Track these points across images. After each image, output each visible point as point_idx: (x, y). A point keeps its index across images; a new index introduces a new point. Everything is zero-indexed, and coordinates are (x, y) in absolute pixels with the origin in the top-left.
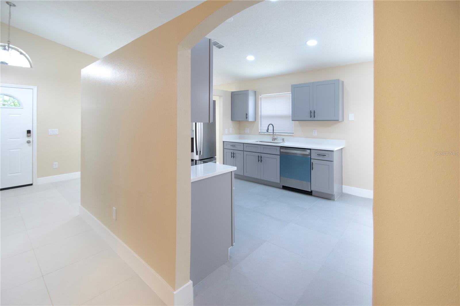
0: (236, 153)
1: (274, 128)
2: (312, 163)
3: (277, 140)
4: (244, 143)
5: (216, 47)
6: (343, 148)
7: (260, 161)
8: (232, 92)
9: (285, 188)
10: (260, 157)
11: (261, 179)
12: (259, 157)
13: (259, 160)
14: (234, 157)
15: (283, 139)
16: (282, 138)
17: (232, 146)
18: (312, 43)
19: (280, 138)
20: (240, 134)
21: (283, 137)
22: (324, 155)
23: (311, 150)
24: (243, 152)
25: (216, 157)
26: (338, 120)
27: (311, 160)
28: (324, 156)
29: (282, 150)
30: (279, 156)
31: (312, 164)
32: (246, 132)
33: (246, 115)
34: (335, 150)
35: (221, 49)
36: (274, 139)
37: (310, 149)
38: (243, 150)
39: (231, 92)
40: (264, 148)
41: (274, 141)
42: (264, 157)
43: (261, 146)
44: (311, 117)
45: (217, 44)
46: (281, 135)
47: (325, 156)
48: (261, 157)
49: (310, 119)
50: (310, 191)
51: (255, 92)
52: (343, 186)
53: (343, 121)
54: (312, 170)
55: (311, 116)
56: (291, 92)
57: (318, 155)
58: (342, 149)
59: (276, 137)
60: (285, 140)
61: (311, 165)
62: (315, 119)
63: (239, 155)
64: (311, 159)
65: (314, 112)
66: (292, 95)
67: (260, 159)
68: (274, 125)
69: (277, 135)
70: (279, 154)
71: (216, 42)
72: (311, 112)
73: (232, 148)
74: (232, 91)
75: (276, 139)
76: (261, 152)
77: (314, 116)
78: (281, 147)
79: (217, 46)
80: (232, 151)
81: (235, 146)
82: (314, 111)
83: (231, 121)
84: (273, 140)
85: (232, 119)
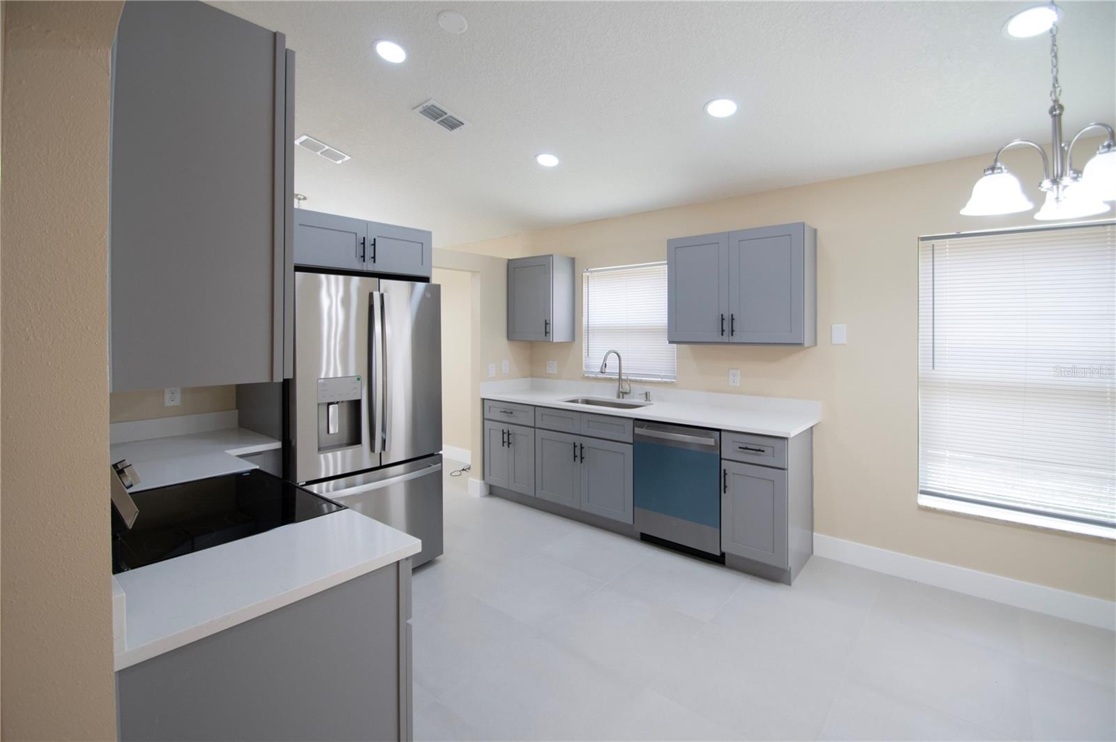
0: (514, 434)
1: (622, 362)
2: (725, 470)
3: (631, 394)
4: (535, 406)
5: (438, 123)
6: (817, 424)
7: (578, 459)
8: (509, 260)
9: (647, 539)
10: (579, 447)
11: (582, 509)
12: (575, 446)
13: (575, 456)
14: (509, 443)
15: (646, 394)
16: (644, 392)
17: (505, 412)
18: (722, 109)
19: (638, 390)
20: (532, 376)
21: (647, 388)
22: (759, 450)
23: (722, 433)
24: (533, 429)
25: (441, 452)
26: (801, 344)
27: (722, 461)
28: (759, 453)
29: (638, 430)
30: (632, 446)
31: (725, 474)
32: (548, 372)
33: (546, 324)
34: (791, 436)
35: (458, 130)
36: (621, 395)
37: (720, 430)
38: (533, 425)
39: (506, 261)
40: (589, 421)
41: (623, 398)
42: (588, 447)
43: (582, 414)
44: (722, 335)
45: (441, 116)
46: (641, 382)
47: (763, 451)
48: (582, 448)
49: (720, 339)
50: (718, 554)
51: (573, 261)
52: (814, 534)
53: (816, 344)
54: (725, 492)
55: (723, 331)
56: (668, 260)
57: (740, 448)
58: (812, 427)
59: (626, 387)
60: (651, 395)
61: (722, 475)
62: (735, 339)
63: (524, 438)
64: (721, 459)
65: (733, 319)
66: (668, 268)
67: (579, 454)
68: (621, 355)
69: (631, 381)
70: (632, 442)
71: (433, 106)
72: (723, 319)
73: (505, 418)
74: (511, 258)
75: (626, 393)
76: (582, 433)
77: (732, 331)
78: (635, 422)
79: (441, 121)
80: (505, 427)
81: (512, 413)
82: (732, 315)
83: (504, 341)
84: (619, 397)
85: (511, 335)
